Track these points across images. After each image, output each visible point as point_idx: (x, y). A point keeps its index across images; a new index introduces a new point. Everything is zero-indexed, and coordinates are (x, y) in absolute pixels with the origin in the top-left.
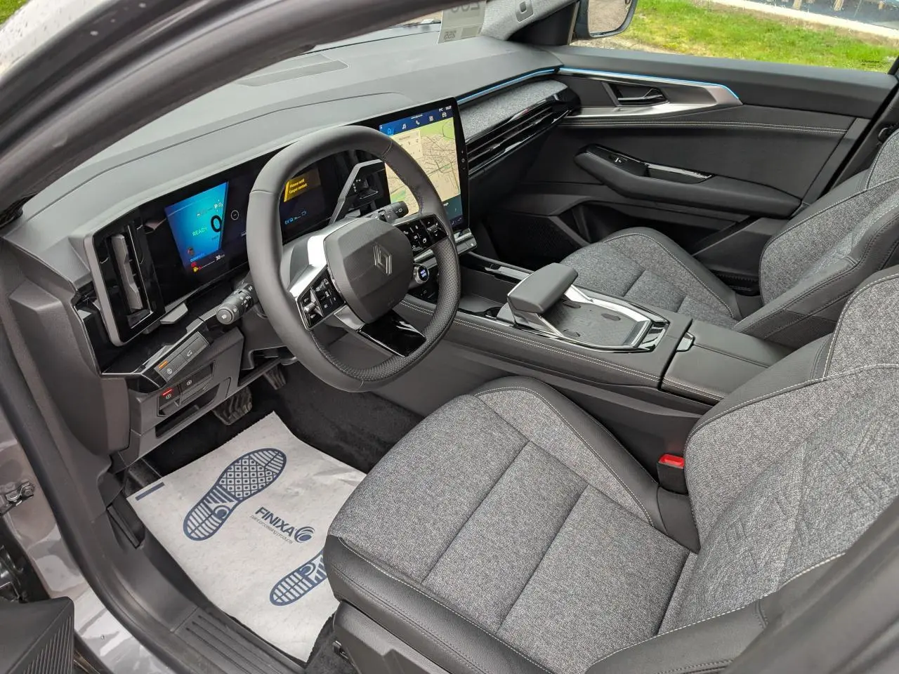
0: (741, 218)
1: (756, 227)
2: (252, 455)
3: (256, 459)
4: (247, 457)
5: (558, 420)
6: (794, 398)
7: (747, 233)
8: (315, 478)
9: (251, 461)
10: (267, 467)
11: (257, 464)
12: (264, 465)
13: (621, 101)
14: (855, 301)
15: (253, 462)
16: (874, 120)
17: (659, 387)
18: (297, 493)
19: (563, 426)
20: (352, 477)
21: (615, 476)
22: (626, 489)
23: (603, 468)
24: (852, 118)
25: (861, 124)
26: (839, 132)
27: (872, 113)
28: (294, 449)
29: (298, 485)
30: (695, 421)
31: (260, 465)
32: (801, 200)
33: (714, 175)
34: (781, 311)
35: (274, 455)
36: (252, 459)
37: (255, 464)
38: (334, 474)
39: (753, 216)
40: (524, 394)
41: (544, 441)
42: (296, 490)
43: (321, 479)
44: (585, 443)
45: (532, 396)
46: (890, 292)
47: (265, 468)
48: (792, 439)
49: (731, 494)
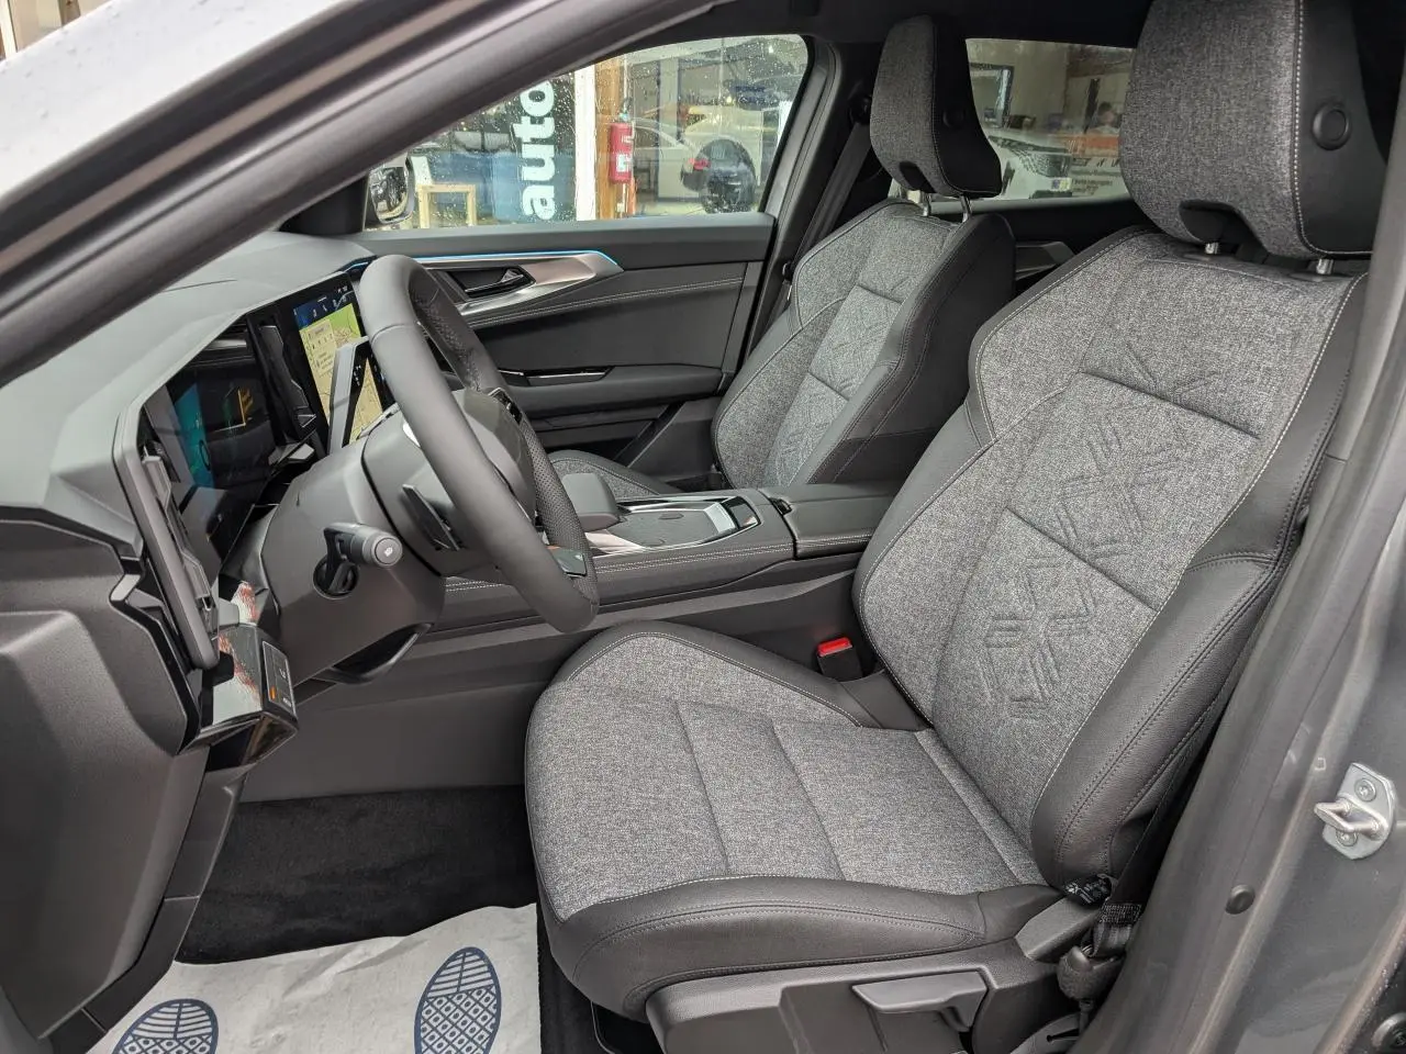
0: (658, 412)
1: (686, 415)
2: (135, 1032)
3: (147, 1034)
4: (130, 1038)
5: (699, 655)
6: (972, 477)
7: (677, 425)
8: (287, 999)
9: (141, 1041)
10: (179, 1036)
11: (158, 1042)
12: (171, 1036)
13: (469, 294)
14: (985, 354)
15: (146, 1042)
16: (766, 261)
17: (796, 557)
18: (280, 1039)
19: (709, 659)
20: (360, 957)
21: (795, 690)
22: (814, 699)
23: (778, 688)
24: (741, 266)
25: (754, 270)
26: (736, 282)
27: (762, 255)
28: (206, 983)
29: (270, 1027)
30: (851, 578)
31: (163, 1040)
32: (720, 369)
33: (612, 367)
34: (841, 444)
35: (177, 1010)
36: (140, 1037)
37: (152, 1042)
38: (323, 971)
39: (674, 404)
40: (637, 642)
41: (693, 692)
42: (272, 1034)
43: (302, 994)
44: (742, 667)
45: (652, 640)
46: (1017, 330)
47: (178, 1040)
48: (988, 519)
49: (944, 623)
